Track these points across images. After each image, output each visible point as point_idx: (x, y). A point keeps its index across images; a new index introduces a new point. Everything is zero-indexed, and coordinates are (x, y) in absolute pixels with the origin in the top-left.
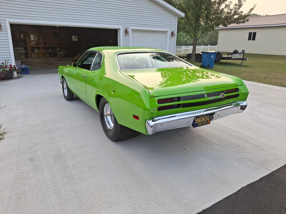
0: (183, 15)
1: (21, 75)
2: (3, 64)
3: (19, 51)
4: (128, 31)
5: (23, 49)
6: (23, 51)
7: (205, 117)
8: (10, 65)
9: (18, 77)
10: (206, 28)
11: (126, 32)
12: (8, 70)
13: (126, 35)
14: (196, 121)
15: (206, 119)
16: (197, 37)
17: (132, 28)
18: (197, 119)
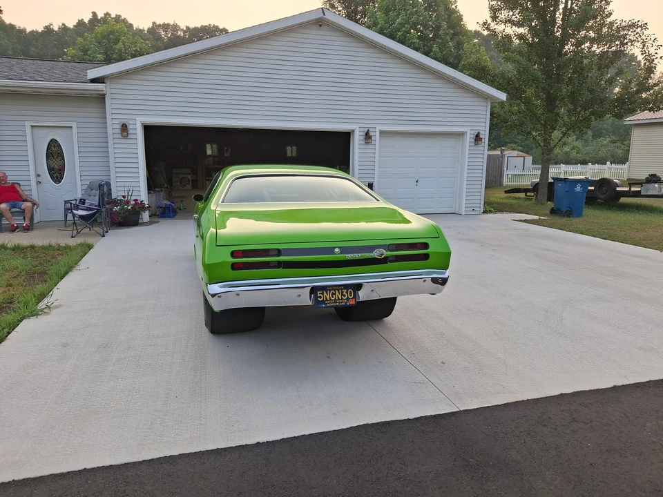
0: (503, 96)
1: (156, 220)
2: (124, 197)
3: (181, 176)
4: (371, 134)
5: (189, 171)
6: (189, 177)
7: (342, 292)
8: (136, 200)
9: (150, 223)
10: (571, 124)
11: (368, 136)
12: (129, 208)
13: (367, 143)
14: (320, 297)
15: (345, 296)
16: (549, 143)
17: (379, 128)
18: (323, 294)
